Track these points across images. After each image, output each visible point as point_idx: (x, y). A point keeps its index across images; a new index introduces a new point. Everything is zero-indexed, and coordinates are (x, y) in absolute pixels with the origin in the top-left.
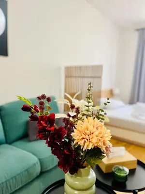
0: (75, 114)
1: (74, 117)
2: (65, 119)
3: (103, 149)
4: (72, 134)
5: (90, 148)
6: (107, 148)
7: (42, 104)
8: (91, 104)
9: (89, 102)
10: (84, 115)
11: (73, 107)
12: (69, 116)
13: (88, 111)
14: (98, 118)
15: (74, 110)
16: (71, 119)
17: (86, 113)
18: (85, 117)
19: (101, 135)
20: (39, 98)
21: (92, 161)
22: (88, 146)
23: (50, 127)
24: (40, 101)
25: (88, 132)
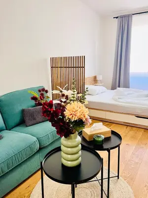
0: (65, 100)
1: (65, 102)
2: (58, 104)
3: (84, 120)
4: (65, 112)
5: (76, 120)
6: (86, 119)
7: (42, 95)
8: (76, 93)
9: (74, 92)
10: (71, 100)
11: (63, 95)
12: (61, 101)
13: (73, 97)
14: (81, 102)
15: (65, 97)
16: (63, 104)
17: (72, 99)
18: (72, 101)
19: (82, 112)
20: (40, 91)
21: (78, 129)
22: (75, 118)
23: (51, 109)
24: (40, 93)
25: (74, 110)
